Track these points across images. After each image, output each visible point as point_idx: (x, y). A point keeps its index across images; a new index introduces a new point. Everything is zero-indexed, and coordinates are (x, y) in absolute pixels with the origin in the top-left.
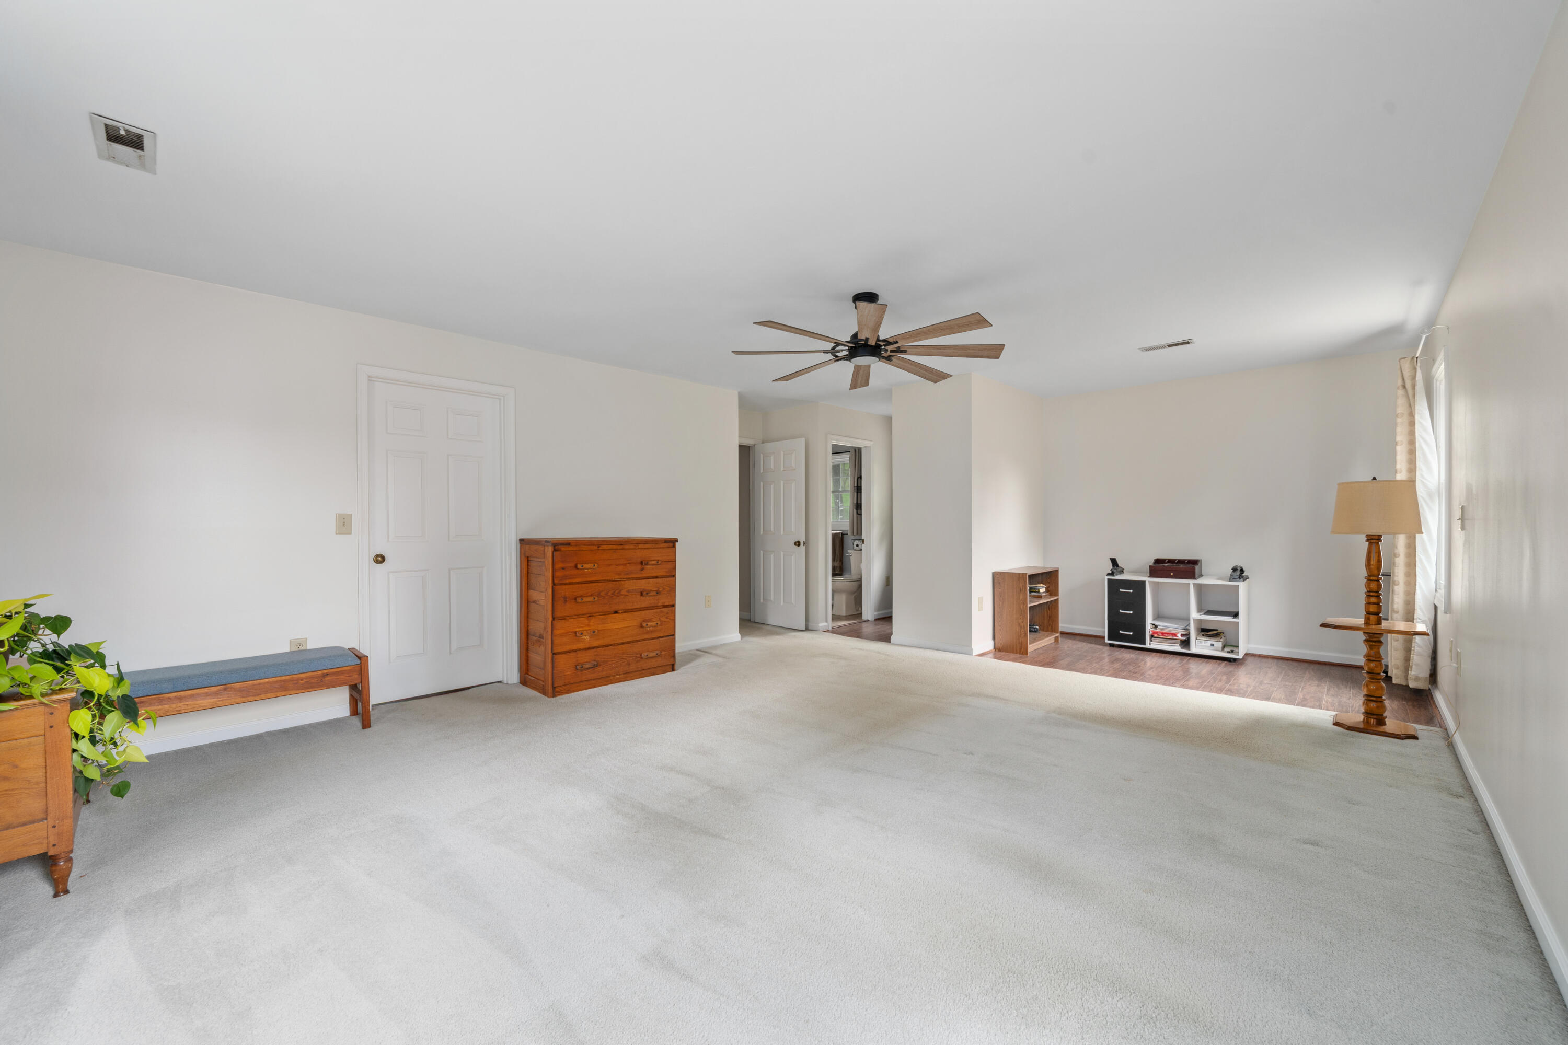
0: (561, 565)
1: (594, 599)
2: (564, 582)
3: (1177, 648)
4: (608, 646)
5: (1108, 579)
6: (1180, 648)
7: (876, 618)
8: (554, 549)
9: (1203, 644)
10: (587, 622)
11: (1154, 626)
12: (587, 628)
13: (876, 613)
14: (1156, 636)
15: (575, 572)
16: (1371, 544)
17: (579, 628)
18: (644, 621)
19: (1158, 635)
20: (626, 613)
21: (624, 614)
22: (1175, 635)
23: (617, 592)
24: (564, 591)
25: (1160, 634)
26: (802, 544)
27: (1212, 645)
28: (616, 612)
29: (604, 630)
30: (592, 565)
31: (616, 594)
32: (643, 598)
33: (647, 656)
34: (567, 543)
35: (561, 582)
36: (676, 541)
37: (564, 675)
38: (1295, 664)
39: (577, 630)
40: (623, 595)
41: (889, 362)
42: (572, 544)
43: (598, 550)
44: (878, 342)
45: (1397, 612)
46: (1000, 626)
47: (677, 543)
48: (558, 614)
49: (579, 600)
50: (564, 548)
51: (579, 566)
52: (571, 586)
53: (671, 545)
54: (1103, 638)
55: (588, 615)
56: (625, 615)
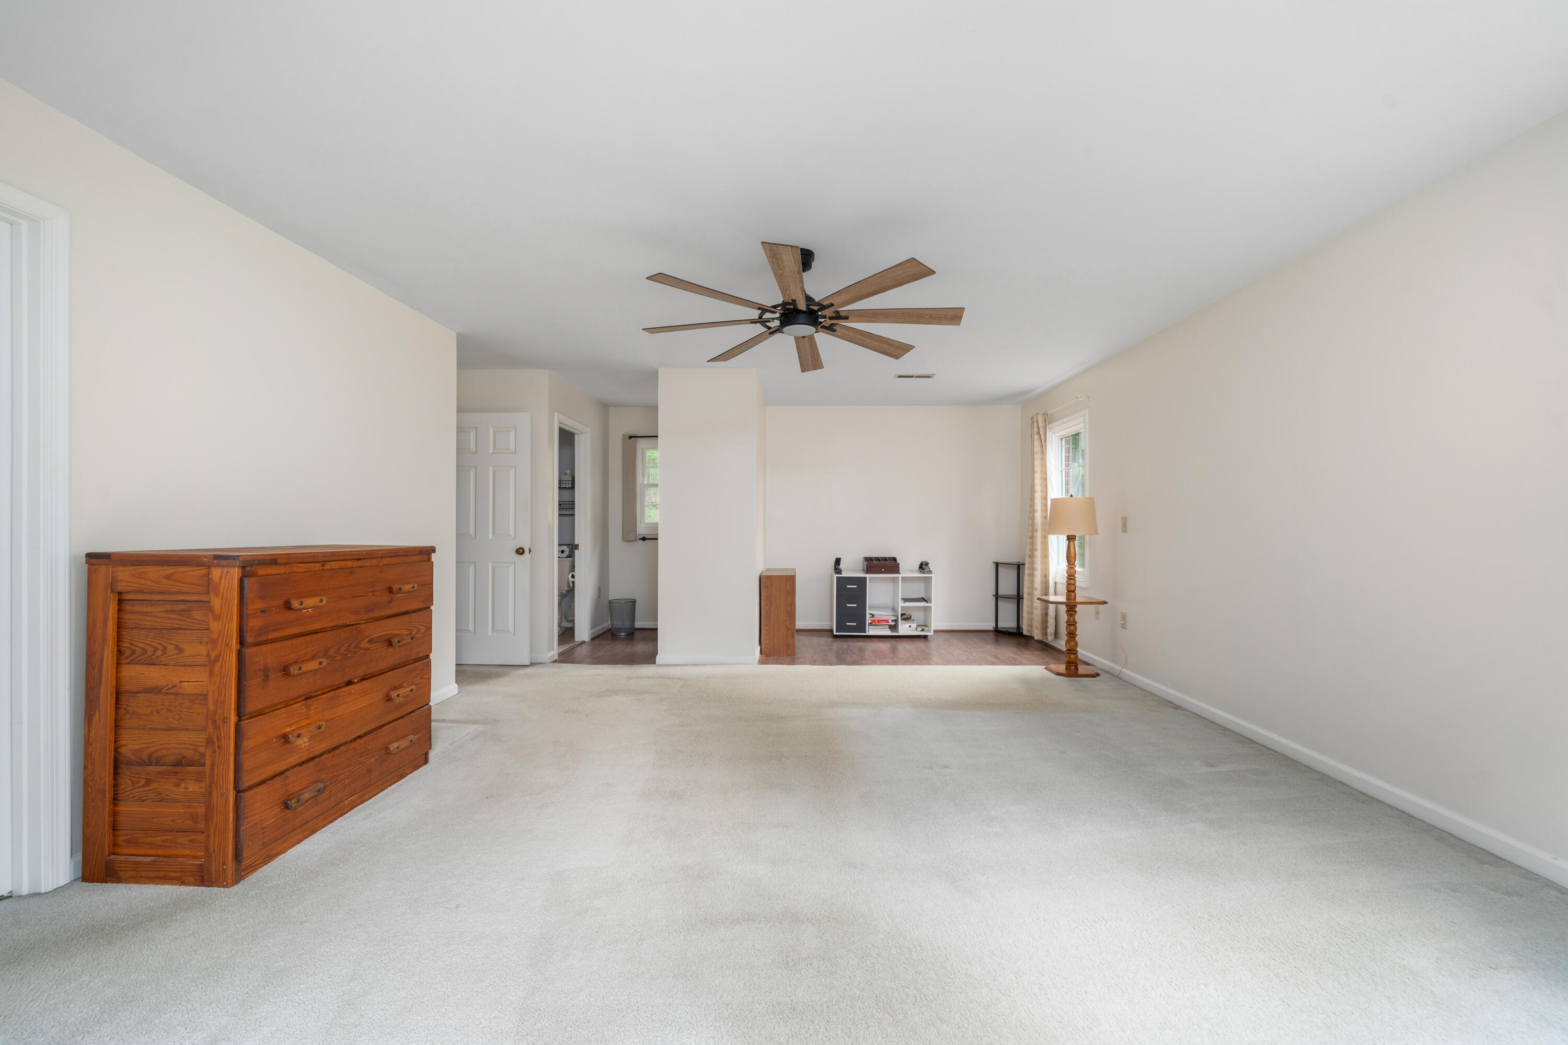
0: (259, 605)
1: (321, 663)
2: (264, 638)
3: (888, 632)
4: (336, 748)
5: (837, 577)
6: (890, 632)
7: (592, 637)
8: (243, 573)
9: (904, 626)
10: (304, 710)
11: (871, 616)
12: (304, 723)
13: (592, 631)
14: (874, 624)
15: (288, 615)
16: (1069, 542)
17: (290, 726)
18: (391, 690)
19: (875, 623)
20: (366, 681)
21: (364, 682)
22: (887, 621)
23: (354, 644)
24: (260, 657)
25: (877, 622)
26: (527, 551)
27: (910, 626)
28: (349, 683)
29: (333, 719)
30: (318, 599)
31: (353, 650)
32: (391, 650)
33: (398, 748)
34: (271, 560)
35: (257, 640)
36: (433, 550)
37: (263, 829)
38: (964, 634)
39: (288, 730)
40: (362, 649)
41: (832, 332)
42: (279, 561)
43: (323, 570)
44: (811, 307)
45: (1037, 590)
46: (767, 630)
47: (433, 554)
48: (251, 705)
49: (294, 670)
50: (262, 571)
51: (295, 604)
52: (278, 644)
53: (425, 557)
54: (831, 631)
55: (303, 698)
56: (365, 684)
